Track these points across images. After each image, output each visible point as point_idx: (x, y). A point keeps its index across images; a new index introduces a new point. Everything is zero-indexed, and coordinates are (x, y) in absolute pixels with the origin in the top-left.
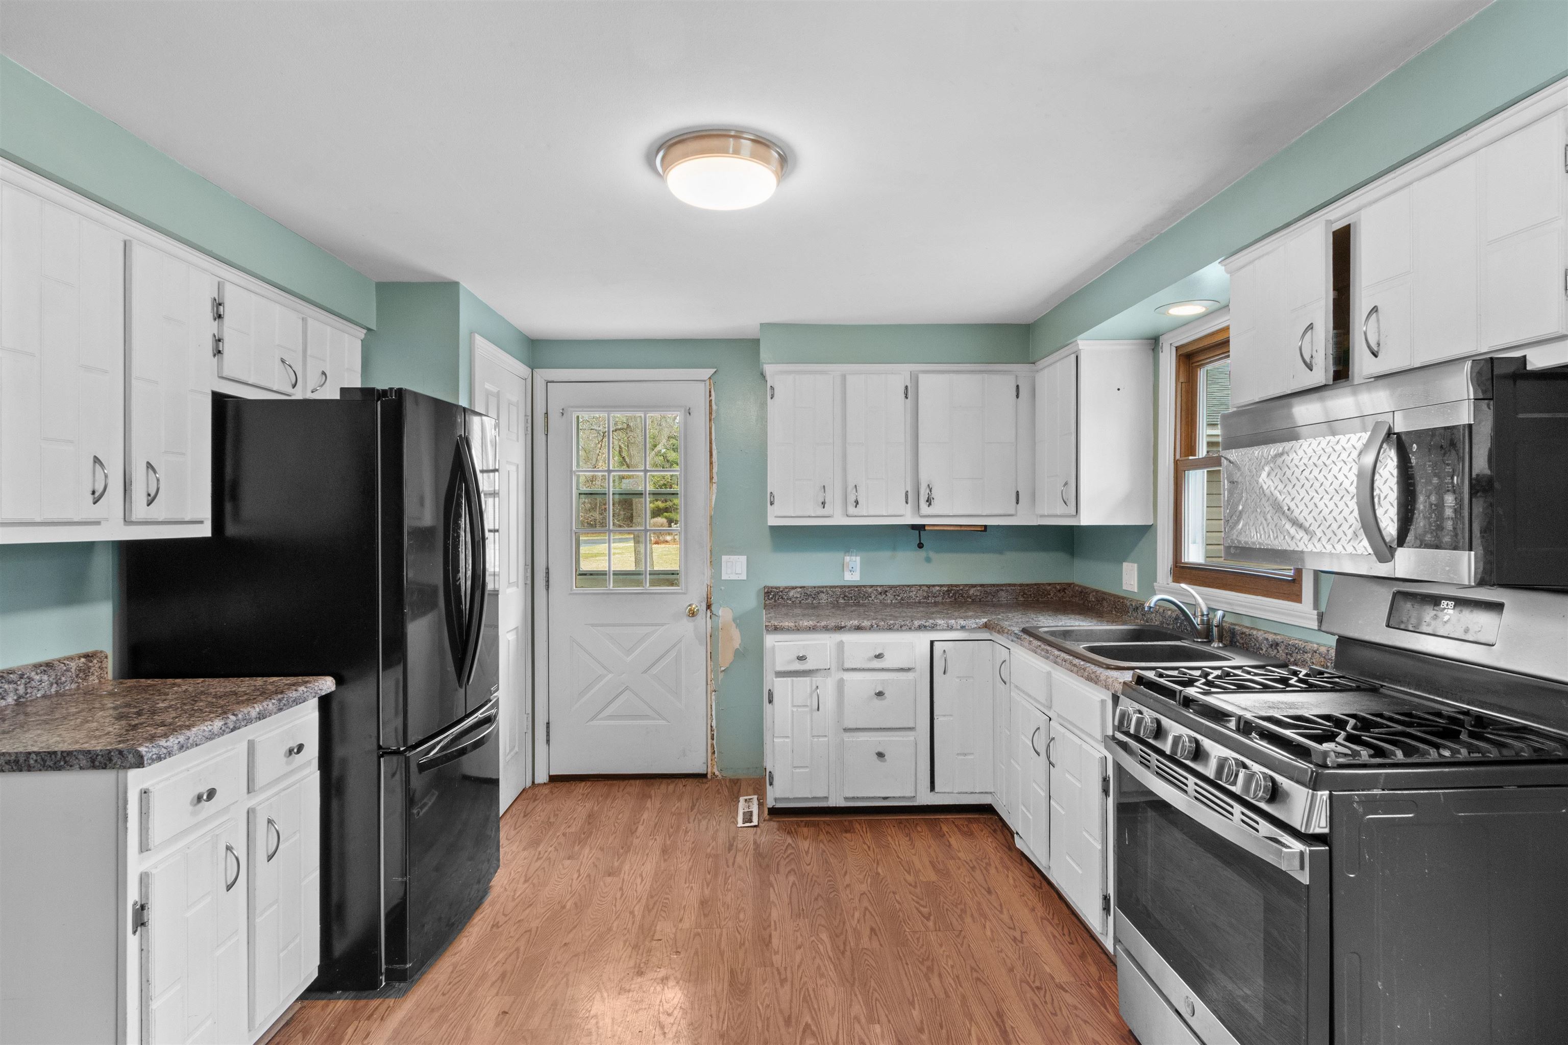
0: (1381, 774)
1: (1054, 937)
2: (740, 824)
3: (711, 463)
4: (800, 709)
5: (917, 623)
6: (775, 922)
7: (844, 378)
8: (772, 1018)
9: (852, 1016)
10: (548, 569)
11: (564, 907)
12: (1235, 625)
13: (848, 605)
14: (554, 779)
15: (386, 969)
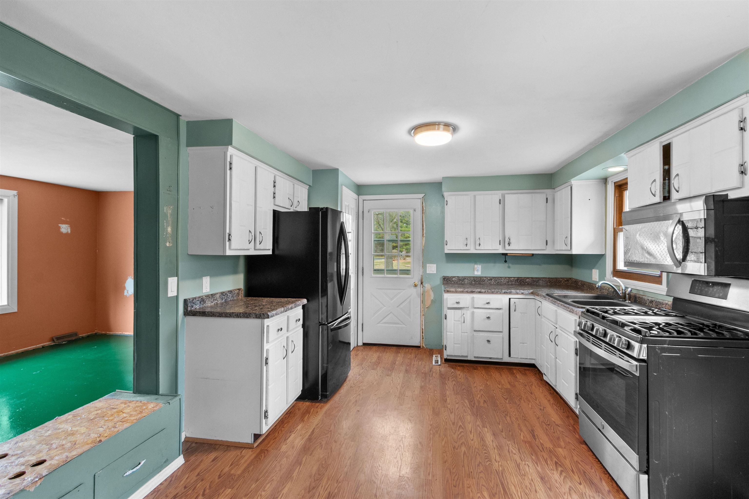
0: (667, 340)
1: (557, 410)
2: (434, 364)
3: (423, 229)
4: (457, 322)
5: (503, 291)
6: (448, 395)
7: (475, 196)
8: (448, 422)
9: (477, 425)
10: (363, 268)
11: (373, 384)
12: (637, 294)
13: (476, 284)
14: (364, 344)
15: (321, 394)
